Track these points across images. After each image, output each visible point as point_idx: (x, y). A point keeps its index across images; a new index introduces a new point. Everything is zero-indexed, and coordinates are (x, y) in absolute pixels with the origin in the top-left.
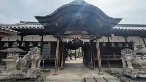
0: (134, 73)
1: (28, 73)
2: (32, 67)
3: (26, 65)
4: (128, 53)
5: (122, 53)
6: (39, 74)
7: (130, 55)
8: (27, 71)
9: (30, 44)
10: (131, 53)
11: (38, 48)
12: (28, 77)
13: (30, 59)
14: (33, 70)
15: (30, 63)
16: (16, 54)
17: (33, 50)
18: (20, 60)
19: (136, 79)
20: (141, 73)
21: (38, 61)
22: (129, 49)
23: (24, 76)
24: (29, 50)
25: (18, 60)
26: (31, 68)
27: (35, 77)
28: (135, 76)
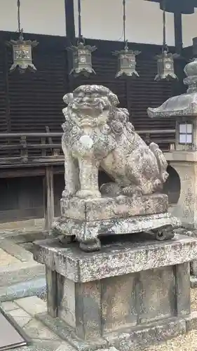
0: (97, 215)
4: (87, 112)
5: (65, 110)
7: (95, 126)
10: (98, 112)
19: (98, 245)
20: (126, 216)
22: (97, 87)
28: (95, 233)
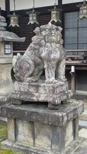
1: (41, 90)
2: (47, 77)
3: (34, 72)
6: (65, 97)
8: (38, 87)
9: (31, 18)
11: (54, 26)
12: (42, 98)
13: (40, 58)
14: (50, 85)
15: (41, 67)
16: (7, 46)
17: (44, 33)
18: (18, 59)
21: (58, 64)
23: (33, 95)
24: (35, 34)
25: (14, 60)
26: (46, 81)
27: (58, 101)
